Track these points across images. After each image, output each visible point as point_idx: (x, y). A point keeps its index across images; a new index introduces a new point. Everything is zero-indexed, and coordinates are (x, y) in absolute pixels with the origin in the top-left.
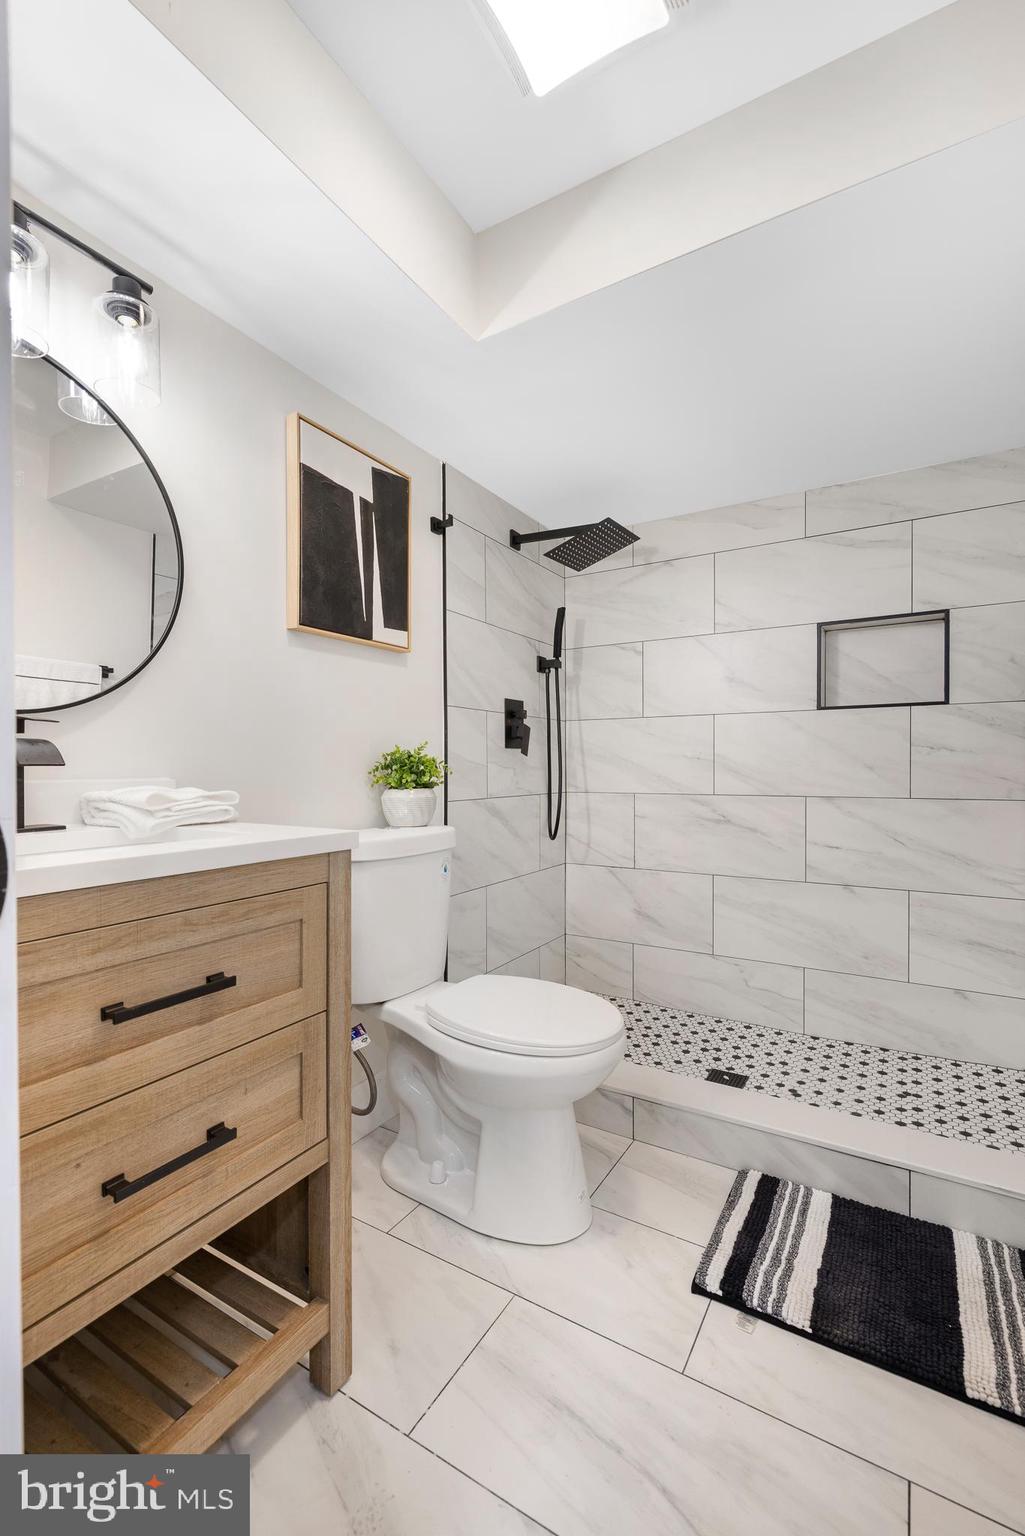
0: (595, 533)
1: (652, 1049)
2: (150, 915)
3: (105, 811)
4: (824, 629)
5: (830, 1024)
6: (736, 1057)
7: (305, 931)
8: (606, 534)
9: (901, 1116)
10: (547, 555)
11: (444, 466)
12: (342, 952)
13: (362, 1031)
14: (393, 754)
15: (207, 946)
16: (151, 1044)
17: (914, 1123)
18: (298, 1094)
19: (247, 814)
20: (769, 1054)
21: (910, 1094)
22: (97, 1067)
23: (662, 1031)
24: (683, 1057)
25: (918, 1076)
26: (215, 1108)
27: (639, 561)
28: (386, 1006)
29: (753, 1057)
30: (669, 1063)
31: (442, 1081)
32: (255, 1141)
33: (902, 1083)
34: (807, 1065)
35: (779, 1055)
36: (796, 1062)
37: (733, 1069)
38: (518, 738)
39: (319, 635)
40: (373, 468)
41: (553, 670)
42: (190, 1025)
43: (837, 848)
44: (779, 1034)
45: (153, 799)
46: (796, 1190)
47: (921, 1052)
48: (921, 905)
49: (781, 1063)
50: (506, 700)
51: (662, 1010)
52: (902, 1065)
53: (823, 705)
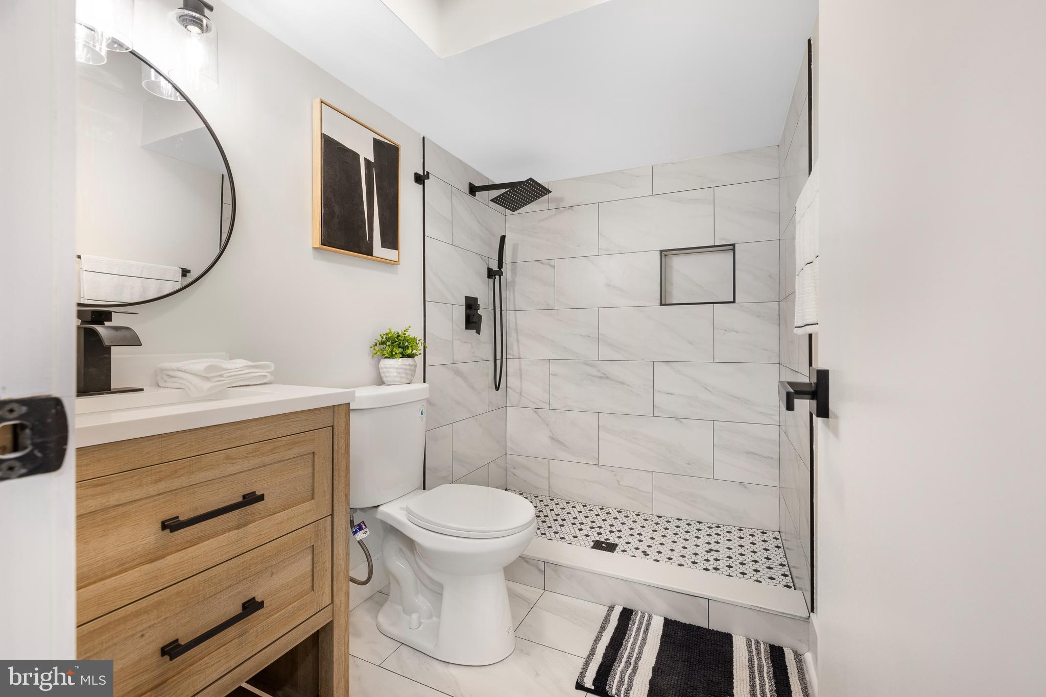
0: (522, 188)
1: (559, 529)
2: (200, 453)
3: (174, 377)
4: (664, 254)
5: (669, 508)
6: (611, 532)
7: (316, 460)
8: (530, 188)
9: (707, 565)
10: (492, 200)
11: (424, 138)
12: (343, 473)
13: (363, 526)
14: (387, 334)
15: (244, 474)
16: (200, 545)
17: (714, 569)
18: (311, 573)
19: (280, 378)
20: (631, 529)
21: (713, 550)
22: (158, 564)
23: (566, 516)
24: (579, 534)
25: (718, 539)
26: (249, 588)
27: (553, 206)
28: (381, 508)
29: (621, 531)
30: (569, 538)
31: (418, 559)
32: (278, 609)
33: (709, 543)
34: (653, 535)
35: (637, 529)
36: (647, 533)
37: (609, 540)
38: (474, 322)
39: (336, 252)
40: (374, 138)
41: (497, 277)
42: (230, 530)
43: (672, 394)
44: (638, 515)
45: (210, 368)
46: (643, 616)
47: (720, 522)
48: (720, 430)
49: (638, 534)
50: (466, 297)
51: (567, 503)
52: (709, 531)
53: (663, 303)
